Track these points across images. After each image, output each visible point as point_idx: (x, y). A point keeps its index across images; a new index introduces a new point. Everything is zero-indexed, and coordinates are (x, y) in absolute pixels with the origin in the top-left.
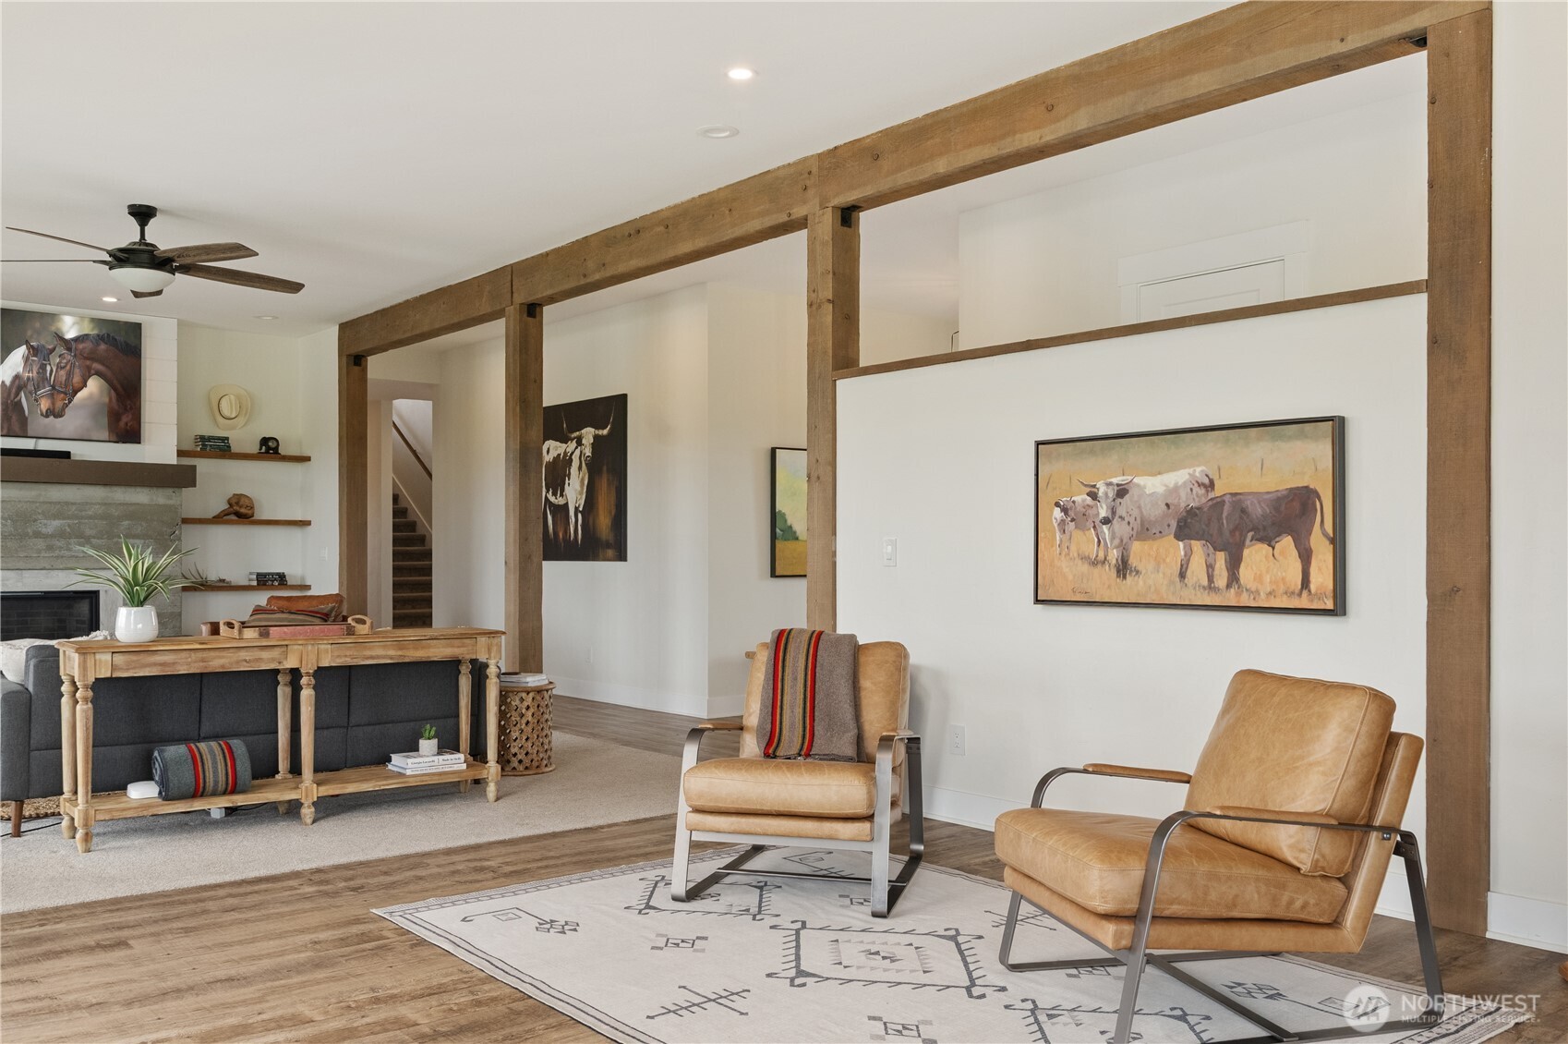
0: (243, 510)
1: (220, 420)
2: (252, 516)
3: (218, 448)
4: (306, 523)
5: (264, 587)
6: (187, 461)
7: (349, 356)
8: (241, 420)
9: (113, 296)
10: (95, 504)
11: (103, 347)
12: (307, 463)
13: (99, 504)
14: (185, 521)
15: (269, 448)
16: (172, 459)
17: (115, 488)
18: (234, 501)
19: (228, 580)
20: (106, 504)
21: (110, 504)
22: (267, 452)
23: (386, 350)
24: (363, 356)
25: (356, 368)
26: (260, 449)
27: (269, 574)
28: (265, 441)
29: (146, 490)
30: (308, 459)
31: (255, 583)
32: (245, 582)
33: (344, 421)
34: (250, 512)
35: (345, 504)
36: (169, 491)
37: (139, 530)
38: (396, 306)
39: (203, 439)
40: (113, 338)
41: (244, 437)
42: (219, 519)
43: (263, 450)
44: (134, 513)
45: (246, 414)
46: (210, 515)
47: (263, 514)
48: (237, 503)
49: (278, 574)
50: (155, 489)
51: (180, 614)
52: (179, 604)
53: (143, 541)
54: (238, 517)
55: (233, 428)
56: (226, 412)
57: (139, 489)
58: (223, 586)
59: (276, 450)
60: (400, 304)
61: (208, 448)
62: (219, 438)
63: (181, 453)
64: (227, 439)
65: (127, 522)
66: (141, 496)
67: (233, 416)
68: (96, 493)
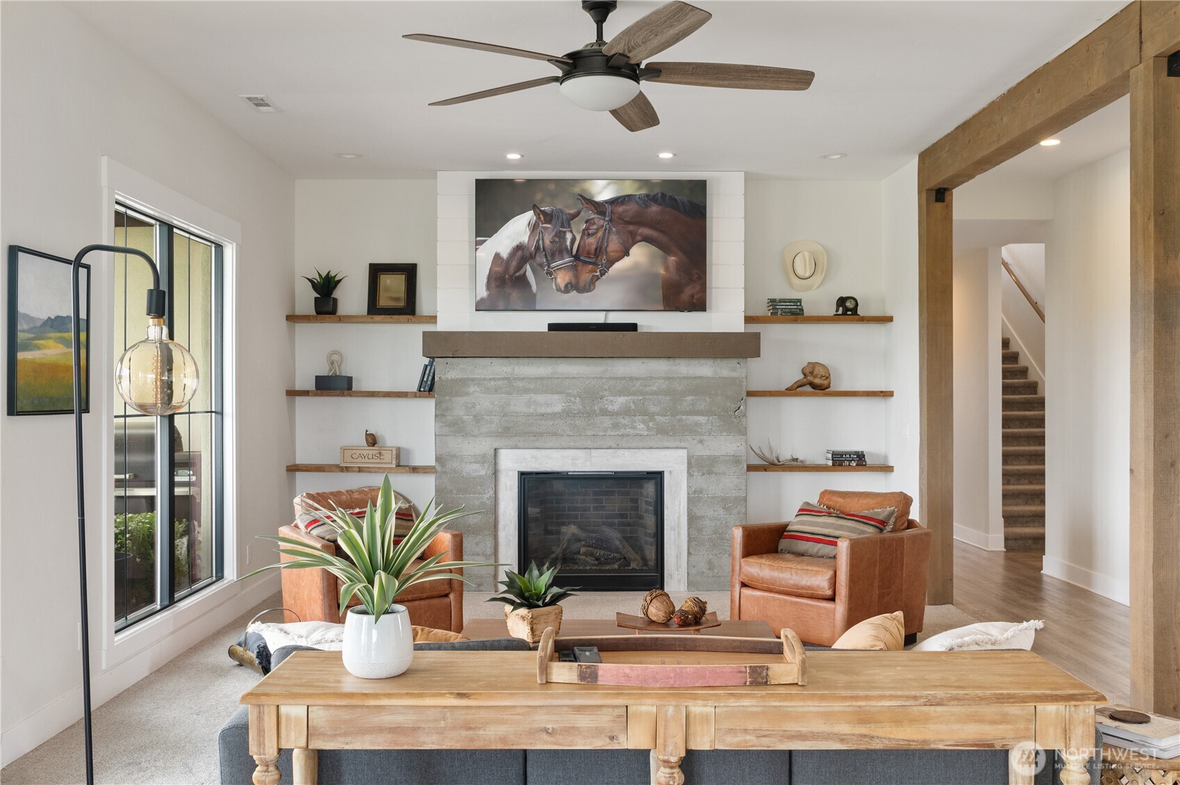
0: (817, 381)
1: (796, 281)
2: (829, 387)
3: (790, 312)
4: (888, 394)
5: (840, 468)
6: (754, 328)
7: (929, 190)
8: (817, 279)
9: (668, 152)
10: (659, 378)
11: (654, 208)
12: (889, 325)
13: (664, 378)
14: (750, 394)
15: (846, 310)
16: (738, 326)
17: (678, 361)
18: (807, 371)
19: (801, 458)
20: (669, 378)
21: (673, 378)
22: (844, 313)
23: (971, 177)
24: (945, 189)
25: (939, 205)
26: (837, 311)
27: (846, 453)
28: (842, 301)
29: (710, 362)
30: (890, 319)
31: (830, 463)
32: (821, 461)
33: (925, 270)
34: (826, 382)
35: (925, 373)
36: (733, 362)
37: (702, 406)
38: (980, 113)
39: (773, 302)
40: (672, 198)
41: (820, 299)
42: (793, 391)
43: (840, 311)
44: (700, 388)
45: (822, 272)
46: (783, 388)
47: (839, 384)
48: (811, 373)
49: (857, 453)
50: (719, 360)
51: (745, 499)
52: (744, 488)
53: (706, 418)
54: (813, 388)
55: (809, 288)
56: (800, 272)
57: (702, 361)
58: (796, 466)
59: (854, 311)
60: (984, 110)
61: (780, 312)
62: (790, 301)
63: (749, 320)
64: (800, 301)
65: (690, 397)
66: (704, 369)
67: (808, 275)
68: (659, 367)
